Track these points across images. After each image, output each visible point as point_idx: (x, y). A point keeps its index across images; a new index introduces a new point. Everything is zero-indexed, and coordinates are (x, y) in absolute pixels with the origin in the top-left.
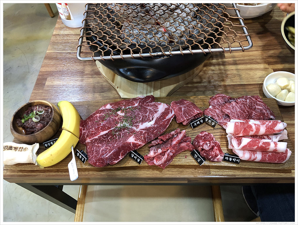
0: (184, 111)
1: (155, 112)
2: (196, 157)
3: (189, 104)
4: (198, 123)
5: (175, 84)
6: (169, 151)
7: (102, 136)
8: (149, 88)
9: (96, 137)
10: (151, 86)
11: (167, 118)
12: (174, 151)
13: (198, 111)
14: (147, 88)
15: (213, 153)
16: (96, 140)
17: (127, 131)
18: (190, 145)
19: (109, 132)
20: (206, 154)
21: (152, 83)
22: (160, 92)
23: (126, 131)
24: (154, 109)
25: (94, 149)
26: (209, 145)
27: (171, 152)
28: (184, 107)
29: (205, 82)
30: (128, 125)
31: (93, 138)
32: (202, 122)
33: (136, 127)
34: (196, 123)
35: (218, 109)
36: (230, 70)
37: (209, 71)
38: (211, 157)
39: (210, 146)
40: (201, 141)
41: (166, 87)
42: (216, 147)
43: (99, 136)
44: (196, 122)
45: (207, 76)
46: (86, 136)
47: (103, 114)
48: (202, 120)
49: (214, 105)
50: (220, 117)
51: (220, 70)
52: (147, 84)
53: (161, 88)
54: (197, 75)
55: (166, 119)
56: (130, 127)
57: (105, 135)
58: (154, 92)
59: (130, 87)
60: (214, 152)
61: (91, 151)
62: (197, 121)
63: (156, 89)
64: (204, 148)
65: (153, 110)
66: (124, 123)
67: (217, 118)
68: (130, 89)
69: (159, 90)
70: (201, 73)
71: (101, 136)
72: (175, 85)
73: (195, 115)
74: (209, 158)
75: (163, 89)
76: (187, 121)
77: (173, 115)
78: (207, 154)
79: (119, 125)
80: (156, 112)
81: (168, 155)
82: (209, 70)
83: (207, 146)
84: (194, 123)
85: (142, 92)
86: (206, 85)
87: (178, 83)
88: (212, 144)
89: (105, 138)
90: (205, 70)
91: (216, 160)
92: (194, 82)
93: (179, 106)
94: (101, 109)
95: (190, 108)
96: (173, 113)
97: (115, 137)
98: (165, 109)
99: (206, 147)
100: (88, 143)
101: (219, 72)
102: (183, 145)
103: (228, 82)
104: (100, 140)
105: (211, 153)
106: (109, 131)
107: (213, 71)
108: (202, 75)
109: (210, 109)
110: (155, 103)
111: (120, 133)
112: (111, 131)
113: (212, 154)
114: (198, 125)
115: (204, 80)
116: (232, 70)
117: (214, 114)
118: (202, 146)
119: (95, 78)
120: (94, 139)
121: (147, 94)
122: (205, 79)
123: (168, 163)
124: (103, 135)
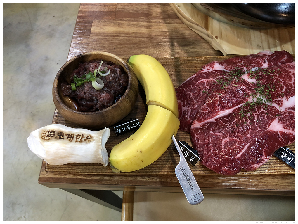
7: (222, 118)
8: (271, 40)
9: (212, 120)
10: (274, 37)
14: (268, 39)
16: (211, 124)
17: (264, 111)
19: (234, 112)
23: (262, 110)
25: (209, 140)
30: (265, 99)
31: (206, 121)
33: (278, 104)
43: (217, 119)
46: (188, 117)
47: (214, 80)
52: (266, 33)
56: (269, 104)
57: (228, 116)
58: (281, 45)
59: (238, 37)
61: (204, 144)
66: (258, 96)
68: (238, 40)
71: (220, 118)
79: (250, 100)
85: (261, 46)
89: (226, 122)
94: (205, 70)
97: (244, 121)
100: (196, 129)
104: (217, 124)
106: (235, 110)
111: (253, 114)
112: (239, 109)
119: (169, 23)
120: (207, 123)
121: (269, 48)
124: (225, 116)
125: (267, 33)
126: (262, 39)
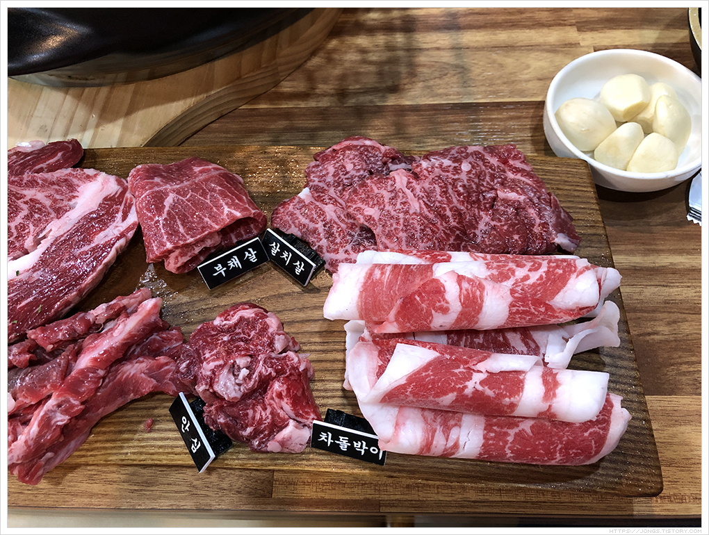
0: (173, 207)
1: (53, 215)
2: (187, 428)
3: (206, 180)
4: (235, 262)
5: (192, 96)
6: (51, 403)
8: (81, 113)
10: (91, 105)
11: (100, 239)
12: (76, 403)
13: (233, 211)
14: (74, 113)
15: (262, 414)
18: (168, 372)
20: (227, 416)
21: (97, 93)
22: (125, 128)
24: (58, 197)
26: (244, 372)
27: (59, 406)
28: (178, 192)
29: (324, 95)
32: (253, 259)
34: (225, 265)
35: (335, 202)
36: (428, 49)
37: (346, 52)
38: (249, 430)
39: (249, 377)
40: (207, 355)
41: (152, 110)
42: (277, 386)
44: (224, 262)
45: (337, 71)
48: (253, 253)
49: (321, 184)
50: (338, 240)
51: (390, 48)
52: (78, 97)
53: (130, 112)
54: (299, 67)
55: (93, 245)
58: (97, 126)
60: (265, 409)
62: (229, 257)
63: (107, 114)
64: (219, 388)
65: (48, 203)
67: (324, 242)
69: (121, 122)
70: (316, 61)
72: (190, 102)
73: (217, 227)
74: (242, 436)
75: (140, 115)
76: (182, 254)
77: (128, 229)
78: (235, 418)
80: (59, 212)
81: (46, 423)
82: (350, 47)
83: (236, 376)
84: (215, 264)
85: (49, 129)
86: (329, 104)
87: (207, 91)
88: (261, 368)
90: (334, 50)
91: (272, 446)
92: (282, 94)
93: (156, 189)
95: (204, 194)
96: (133, 218)
98: (106, 199)
99: (227, 386)
101: (384, 56)
102: (135, 369)
103: (415, 96)
105: (250, 412)
107: (363, 51)
108: (319, 68)
109: (301, 201)
110: (70, 174)
113: (258, 417)
114: (233, 274)
115: (320, 86)
116: (438, 49)
117: (312, 226)
118: (211, 381)
121: (66, 134)
122: (325, 81)
123: (49, 460)
125: (81, 95)
126: (59, 113)
